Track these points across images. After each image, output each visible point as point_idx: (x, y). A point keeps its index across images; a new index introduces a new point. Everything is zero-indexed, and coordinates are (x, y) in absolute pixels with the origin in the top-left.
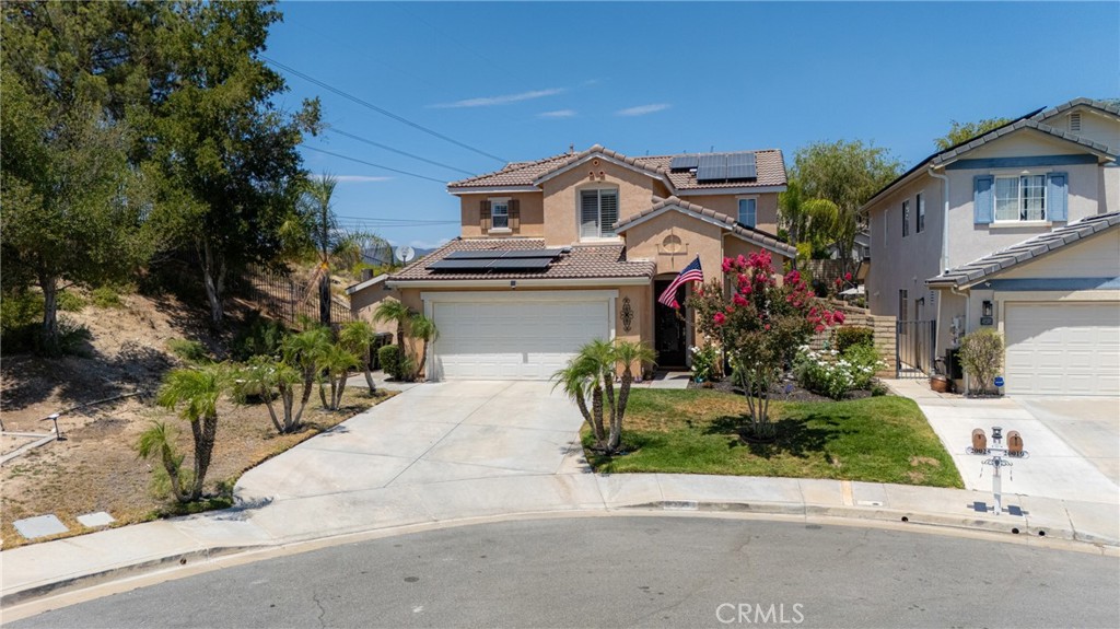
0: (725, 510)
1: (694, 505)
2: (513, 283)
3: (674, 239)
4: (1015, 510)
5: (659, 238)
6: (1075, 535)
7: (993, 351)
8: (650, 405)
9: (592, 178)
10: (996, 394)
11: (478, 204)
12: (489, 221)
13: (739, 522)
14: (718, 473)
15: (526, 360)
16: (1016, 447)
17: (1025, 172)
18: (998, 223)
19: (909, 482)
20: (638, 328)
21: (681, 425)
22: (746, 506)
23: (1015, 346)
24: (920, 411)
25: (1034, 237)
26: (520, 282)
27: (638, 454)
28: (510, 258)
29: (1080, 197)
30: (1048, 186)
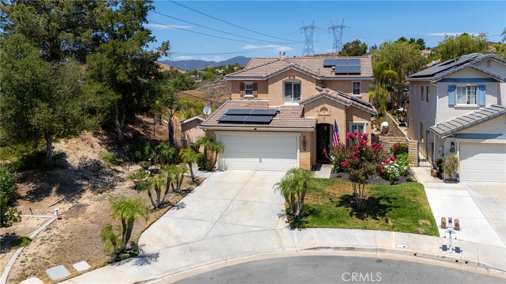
0: (345, 250)
1: (332, 248)
2: (255, 129)
3: (324, 109)
4: (458, 250)
5: (319, 108)
6: (479, 264)
7: (455, 164)
8: (314, 189)
9: (290, 78)
10: (456, 181)
11: (239, 85)
12: (244, 92)
13: (350, 258)
14: (343, 228)
15: (260, 161)
16: (457, 227)
17: (469, 85)
18: (458, 105)
19: (418, 233)
20: (309, 149)
21: (328, 201)
22: (353, 248)
23: (464, 161)
24: (425, 193)
25: (472, 112)
26: (258, 129)
27: (309, 218)
28: (253, 115)
29: (489, 96)
30: (478, 91)
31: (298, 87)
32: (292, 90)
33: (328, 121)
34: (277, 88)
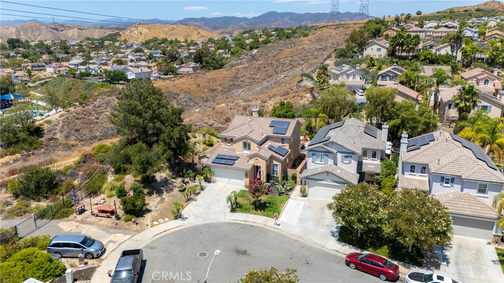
2: (226, 168)
3: (257, 159)
5: (254, 159)
9: (246, 140)
10: (306, 196)
11: (225, 139)
12: (227, 142)
17: (321, 154)
18: (316, 162)
20: (249, 177)
23: (310, 189)
24: (287, 202)
27: (238, 209)
28: (227, 159)
29: (330, 159)
30: (325, 157)
31: (249, 145)
32: (247, 146)
33: (258, 165)
34: (241, 144)
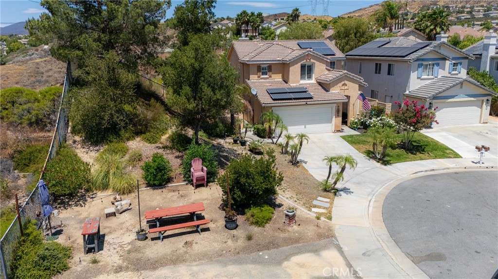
2: (306, 103)
3: (345, 85)
5: (340, 84)
11: (257, 67)
12: (261, 73)
17: (430, 63)
18: (423, 77)
20: (341, 115)
26: (308, 103)
28: (292, 92)
29: (441, 70)
30: (436, 67)
31: (310, 68)
32: (306, 70)
33: (347, 93)
